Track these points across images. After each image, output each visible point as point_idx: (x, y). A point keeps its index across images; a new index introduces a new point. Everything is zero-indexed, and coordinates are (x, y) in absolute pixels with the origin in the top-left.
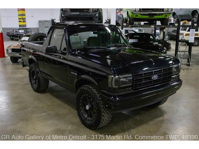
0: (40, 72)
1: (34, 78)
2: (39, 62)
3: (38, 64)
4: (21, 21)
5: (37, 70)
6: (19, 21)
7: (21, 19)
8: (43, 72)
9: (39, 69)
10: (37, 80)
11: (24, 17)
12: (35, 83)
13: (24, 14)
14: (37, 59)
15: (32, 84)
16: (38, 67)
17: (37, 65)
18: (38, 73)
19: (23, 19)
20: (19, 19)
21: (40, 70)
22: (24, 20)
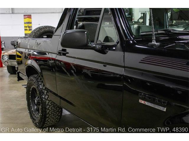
0: (46, 92)
1: (36, 102)
2: (45, 73)
3: (42, 76)
4: (27, 30)
5: (41, 87)
6: (25, 30)
7: (27, 27)
8: (51, 92)
9: (44, 86)
10: (39, 105)
11: (30, 25)
12: (38, 110)
13: (30, 22)
14: (41, 69)
15: (31, 113)
16: (42, 82)
17: (41, 78)
18: (41, 93)
19: (29, 27)
20: (25, 27)
21: (46, 88)
22: (30, 29)
